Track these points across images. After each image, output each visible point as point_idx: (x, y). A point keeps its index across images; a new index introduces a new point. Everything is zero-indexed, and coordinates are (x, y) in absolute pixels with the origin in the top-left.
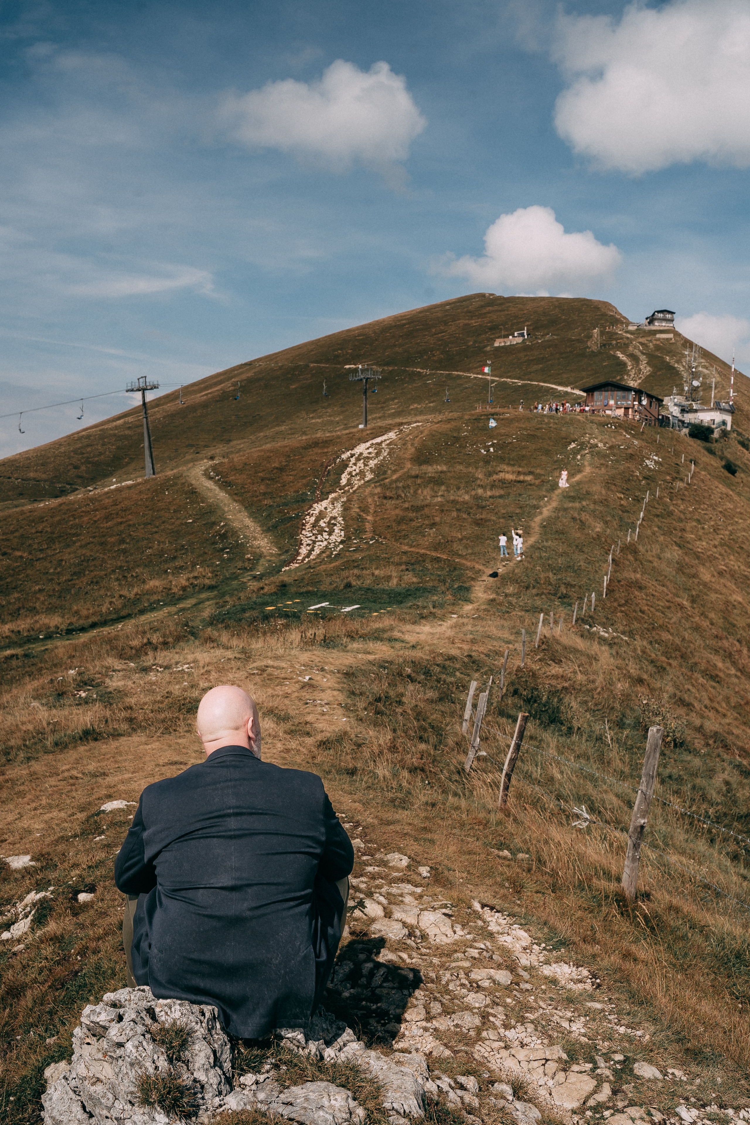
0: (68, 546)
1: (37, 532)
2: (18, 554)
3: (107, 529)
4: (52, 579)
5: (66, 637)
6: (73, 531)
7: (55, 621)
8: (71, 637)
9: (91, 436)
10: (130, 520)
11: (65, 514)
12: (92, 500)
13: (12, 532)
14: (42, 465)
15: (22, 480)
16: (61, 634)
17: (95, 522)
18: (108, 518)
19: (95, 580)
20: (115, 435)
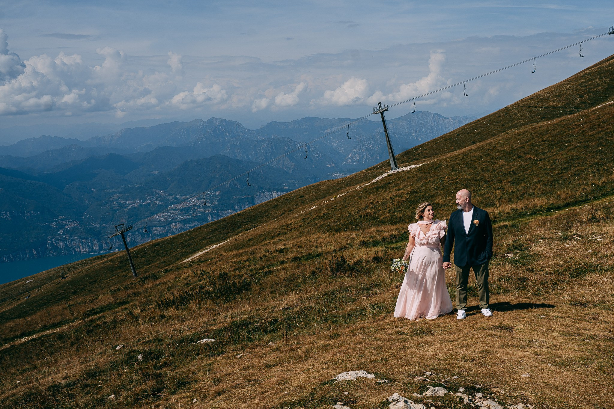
0: (562, 149)
1: (542, 141)
2: (528, 156)
3: (590, 136)
4: (548, 173)
5: (546, 214)
6: (567, 139)
7: (541, 202)
8: (549, 213)
9: (591, 73)
10: (608, 129)
11: (562, 127)
12: (582, 116)
13: (527, 142)
14: (558, 96)
15: (545, 108)
16: (543, 212)
17: (583, 131)
18: (592, 129)
19: (577, 173)
20: (609, 70)
